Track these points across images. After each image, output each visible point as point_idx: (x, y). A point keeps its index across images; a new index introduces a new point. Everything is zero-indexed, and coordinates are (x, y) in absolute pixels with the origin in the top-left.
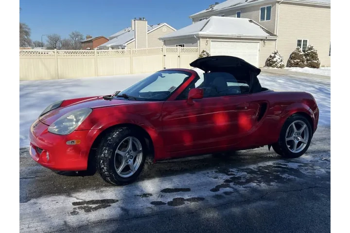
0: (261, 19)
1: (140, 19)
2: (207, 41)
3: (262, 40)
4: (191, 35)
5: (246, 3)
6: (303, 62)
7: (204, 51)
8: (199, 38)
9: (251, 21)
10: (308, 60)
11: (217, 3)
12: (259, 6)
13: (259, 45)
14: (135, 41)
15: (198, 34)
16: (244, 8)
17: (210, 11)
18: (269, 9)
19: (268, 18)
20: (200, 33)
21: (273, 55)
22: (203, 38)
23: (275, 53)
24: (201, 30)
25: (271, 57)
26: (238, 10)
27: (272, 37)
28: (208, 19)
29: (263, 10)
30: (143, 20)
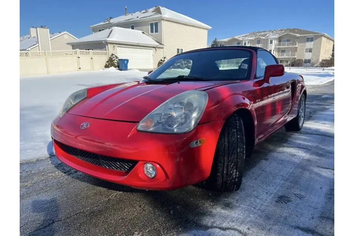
0: (151, 32)
1: (42, 27)
2: (114, 46)
3: (154, 47)
4: (101, 41)
5: (138, 19)
6: (183, 65)
7: (112, 55)
8: (107, 43)
9: (143, 33)
10: (185, 64)
11: (111, 18)
12: (149, 21)
13: (152, 51)
14: (39, 46)
15: (107, 40)
16: (137, 23)
17: (108, 23)
18: (156, 24)
19: (156, 31)
20: (108, 39)
21: (163, 59)
22: (110, 43)
23: (165, 58)
24: (108, 37)
25: (161, 60)
26: (132, 24)
27: (161, 46)
28: (111, 29)
29: (152, 25)
30: (45, 28)
